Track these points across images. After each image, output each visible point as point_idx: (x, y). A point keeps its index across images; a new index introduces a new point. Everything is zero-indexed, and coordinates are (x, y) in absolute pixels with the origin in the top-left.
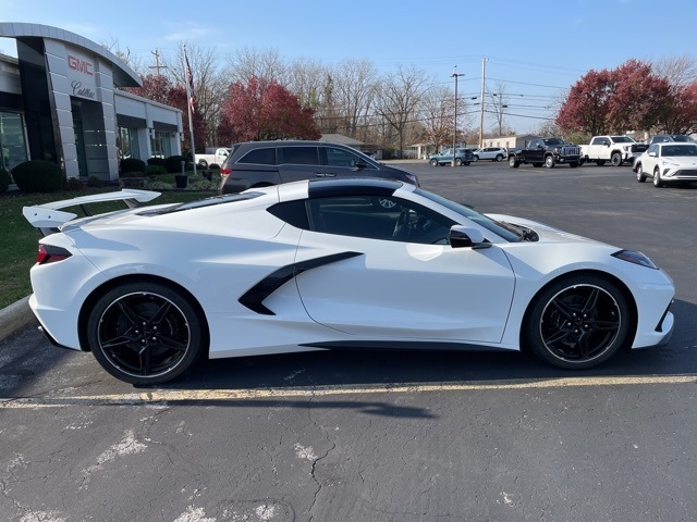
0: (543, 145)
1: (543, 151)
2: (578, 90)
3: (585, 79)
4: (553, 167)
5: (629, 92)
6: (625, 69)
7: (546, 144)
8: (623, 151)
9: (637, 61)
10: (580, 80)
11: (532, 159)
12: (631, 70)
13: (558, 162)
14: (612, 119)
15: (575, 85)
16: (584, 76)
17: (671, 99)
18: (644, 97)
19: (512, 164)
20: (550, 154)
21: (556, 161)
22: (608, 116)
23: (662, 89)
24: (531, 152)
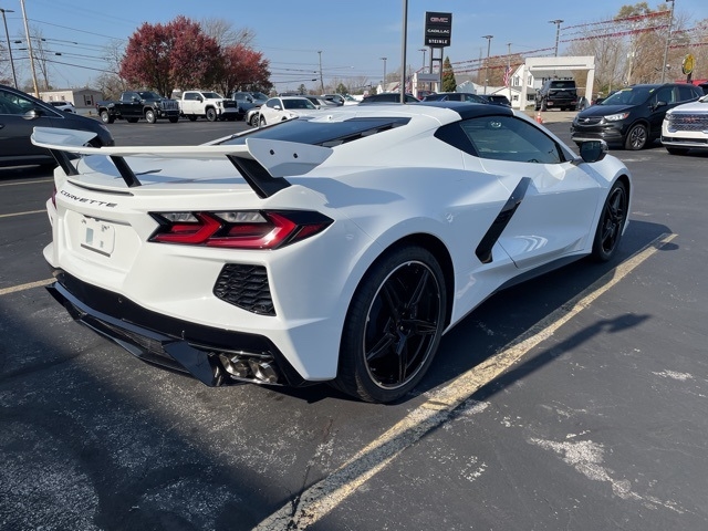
0: (139, 98)
1: (140, 106)
2: (136, 43)
3: (142, 31)
4: (155, 122)
5: (186, 49)
6: (176, 25)
7: (143, 97)
8: (216, 107)
9: (186, 19)
10: (136, 32)
11: (129, 113)
12: (183, 28)
13: (160, 117)
14: (176, 76)
15: (132, 37)
16: (140, 28)
17: (222, 59)
18: (200, 55)
19: (106, 120)
20: (150, 109)
21: (157, 117)
22: (171, 72)
23: (213, 49)
24: (127, 106)
